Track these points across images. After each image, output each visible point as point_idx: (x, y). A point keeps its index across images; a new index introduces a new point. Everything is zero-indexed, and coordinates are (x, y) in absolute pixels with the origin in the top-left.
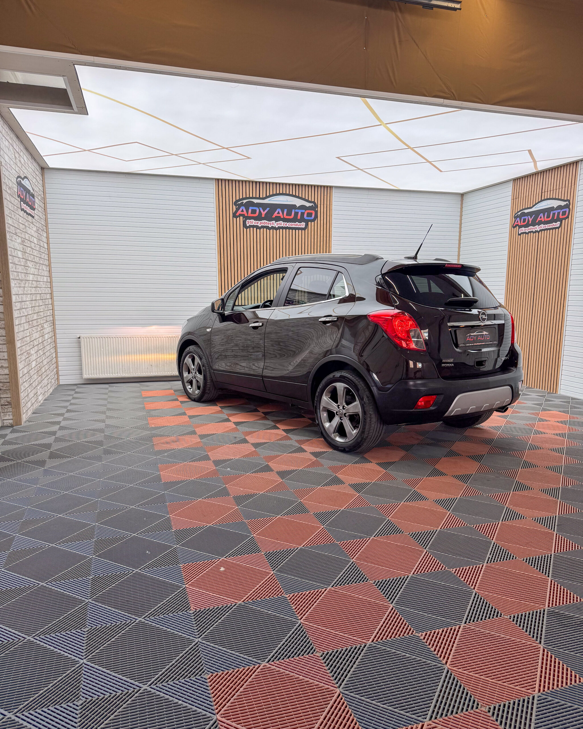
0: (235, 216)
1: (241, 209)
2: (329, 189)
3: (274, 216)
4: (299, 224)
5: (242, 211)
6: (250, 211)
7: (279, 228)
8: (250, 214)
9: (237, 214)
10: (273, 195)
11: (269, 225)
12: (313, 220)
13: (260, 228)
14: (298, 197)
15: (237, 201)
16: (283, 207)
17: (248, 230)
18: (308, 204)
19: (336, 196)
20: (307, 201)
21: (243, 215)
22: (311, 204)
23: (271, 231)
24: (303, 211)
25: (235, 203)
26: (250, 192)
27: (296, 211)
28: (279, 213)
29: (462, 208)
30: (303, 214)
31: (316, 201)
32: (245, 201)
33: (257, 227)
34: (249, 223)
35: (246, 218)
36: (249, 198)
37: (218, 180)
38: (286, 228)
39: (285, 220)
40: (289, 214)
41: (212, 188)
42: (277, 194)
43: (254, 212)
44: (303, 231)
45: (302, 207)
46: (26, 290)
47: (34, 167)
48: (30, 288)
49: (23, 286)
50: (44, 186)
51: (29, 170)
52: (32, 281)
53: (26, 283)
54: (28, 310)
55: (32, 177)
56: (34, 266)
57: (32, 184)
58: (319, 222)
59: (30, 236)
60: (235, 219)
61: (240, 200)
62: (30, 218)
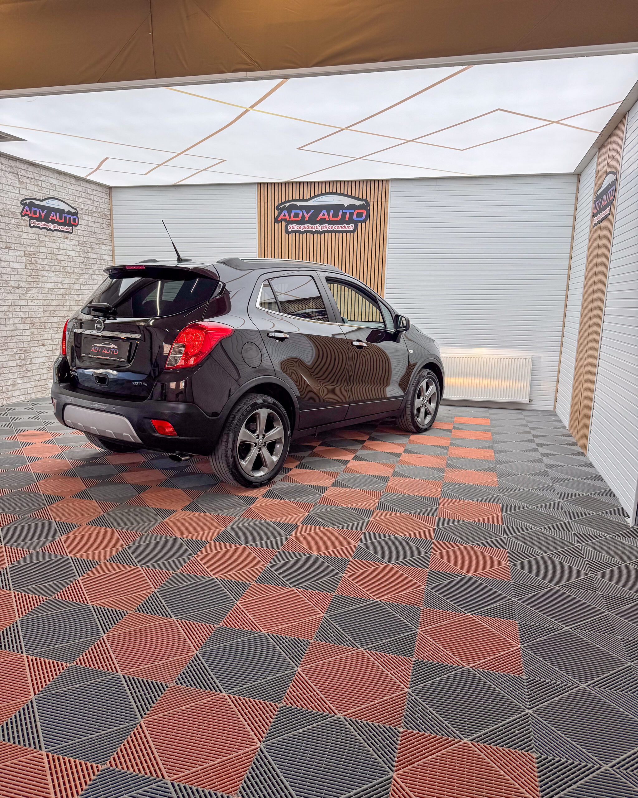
0: (276, 221)
1: (283, 214)
2: (384, 182)
3: (318, 219)
4: (347, 226)
5: (285, 215)
6: (292, 214)
7: (324, 232)
8: (292, 219)
9: (279, 219)
10: (319, 195)
11: (313, 229)
12: (365, 221)
13: (302, 233)
14: (347, 196)
15: (279, 205)
16: (328, 208)
17: (290, 235)
18: (358, 203)
19: (393, 191)
20: (358, 199)
22: (361, 203)
23: (315, 235)
24: (353, 211)
25: (277, 208)
26: (293, 194)
27: (344, 211)
28: (324, 215)
29: (577, 192)
30: (351, 214)
31: (368, 199)
32: (287, 205)
33: (300, 232)
35: (289, 222)
36: (293, 201)
37: (260, 184)
38: (332, 232)
39: (330, 223)
40: (335, 215)
41: (254, 193)
42: (322, 194)
43: (296, 215)
44: (352, 234)
45: (351, 207)
46: (28, 296)
47: (83, 188)
48: (45, 295)
49: (22, 292)
50: (110, 204)
51: (65, 192)
52: (53, 289)
53: (30, 290)
54: (33, 313)
55: (75, 197)
56: (61, 275)
57: (72, 203)
58: (371, 222)
59: (55, 249)
60: (276, 225)
61: (282, 203)
62: (59, 233)
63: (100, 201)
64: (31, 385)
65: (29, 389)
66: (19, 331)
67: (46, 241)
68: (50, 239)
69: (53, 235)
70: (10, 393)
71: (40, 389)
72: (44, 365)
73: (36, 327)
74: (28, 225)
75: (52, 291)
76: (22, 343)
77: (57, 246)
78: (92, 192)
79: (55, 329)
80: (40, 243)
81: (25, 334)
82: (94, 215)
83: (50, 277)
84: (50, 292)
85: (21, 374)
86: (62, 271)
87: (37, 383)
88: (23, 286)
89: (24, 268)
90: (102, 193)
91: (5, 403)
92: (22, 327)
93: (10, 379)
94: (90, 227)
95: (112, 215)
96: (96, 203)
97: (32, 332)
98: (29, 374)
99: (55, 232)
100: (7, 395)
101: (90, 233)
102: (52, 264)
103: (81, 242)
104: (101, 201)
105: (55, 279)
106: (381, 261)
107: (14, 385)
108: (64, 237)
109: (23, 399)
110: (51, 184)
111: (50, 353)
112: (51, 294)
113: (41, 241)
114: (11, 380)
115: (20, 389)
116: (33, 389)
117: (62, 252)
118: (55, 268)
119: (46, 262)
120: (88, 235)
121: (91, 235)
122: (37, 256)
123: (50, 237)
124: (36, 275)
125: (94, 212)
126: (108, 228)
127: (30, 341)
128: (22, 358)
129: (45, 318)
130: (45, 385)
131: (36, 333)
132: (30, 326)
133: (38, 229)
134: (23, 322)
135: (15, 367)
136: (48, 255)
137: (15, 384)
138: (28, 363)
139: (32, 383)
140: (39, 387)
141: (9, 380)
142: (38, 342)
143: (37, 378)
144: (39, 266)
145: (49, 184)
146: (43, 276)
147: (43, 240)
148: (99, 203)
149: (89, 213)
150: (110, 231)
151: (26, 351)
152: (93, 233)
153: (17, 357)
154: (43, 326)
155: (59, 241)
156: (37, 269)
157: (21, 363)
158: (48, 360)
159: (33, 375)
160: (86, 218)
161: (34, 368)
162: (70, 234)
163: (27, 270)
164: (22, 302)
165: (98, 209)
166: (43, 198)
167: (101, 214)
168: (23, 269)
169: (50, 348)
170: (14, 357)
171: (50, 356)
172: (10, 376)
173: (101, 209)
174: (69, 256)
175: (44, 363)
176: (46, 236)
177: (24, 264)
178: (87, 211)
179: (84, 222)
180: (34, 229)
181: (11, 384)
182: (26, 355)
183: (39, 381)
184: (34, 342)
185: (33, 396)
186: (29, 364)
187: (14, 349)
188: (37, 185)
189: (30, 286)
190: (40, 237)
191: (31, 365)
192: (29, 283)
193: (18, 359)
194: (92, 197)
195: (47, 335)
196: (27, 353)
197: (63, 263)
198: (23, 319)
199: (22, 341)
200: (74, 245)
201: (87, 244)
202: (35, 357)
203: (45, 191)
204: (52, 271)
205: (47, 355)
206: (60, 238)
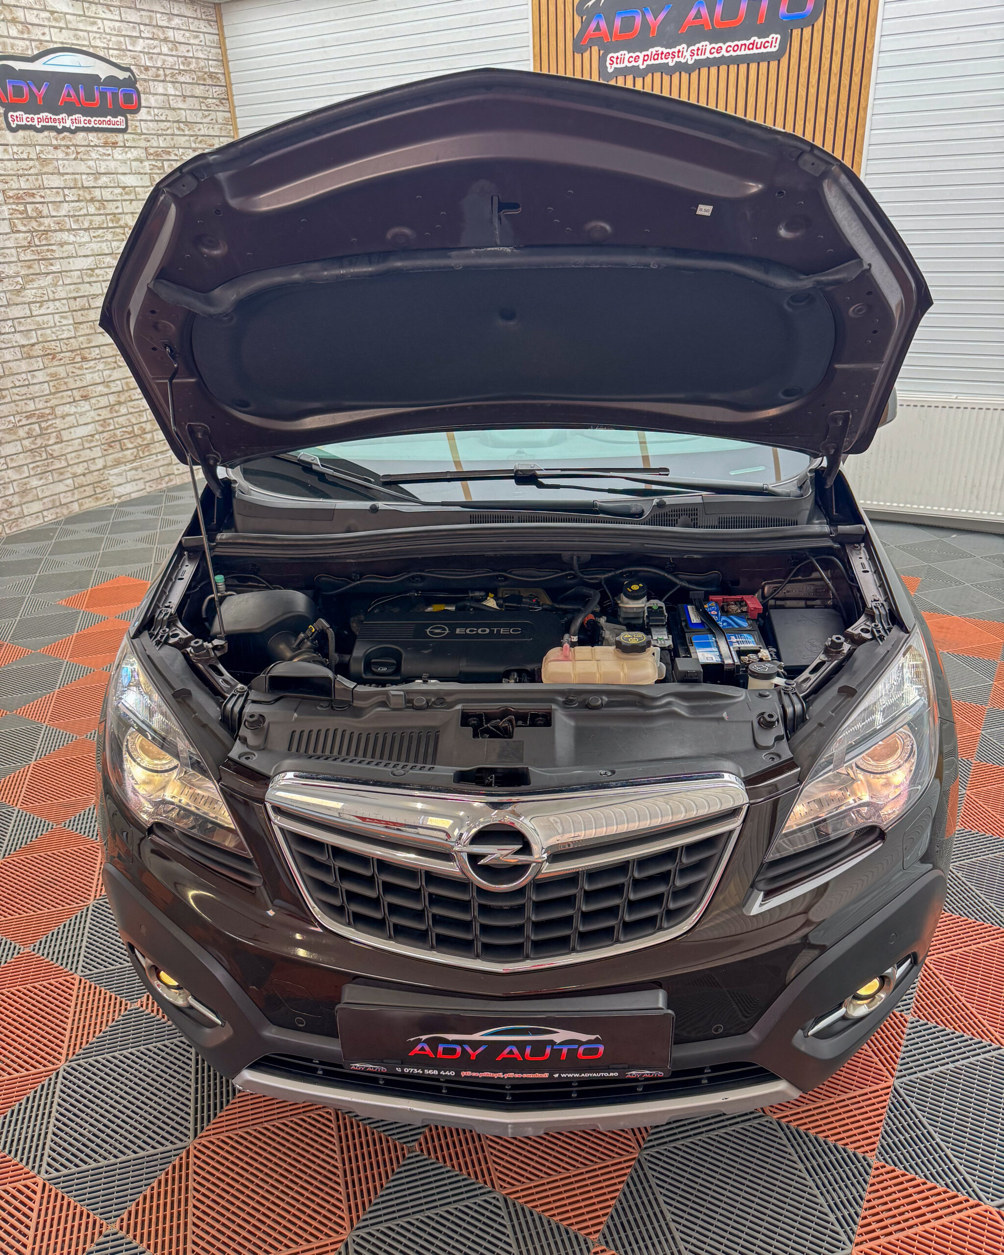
23: (676, 77)
44: (774, 64)
46: (29, 294)
47: (143, 13)
48: (72, 287)
49: (10, 288)
50: (222, 45)
51: (95, 29)
52: (92, 270)
53: (32, 281)
54: (49, 331)
55: (122, 39)
56: (109, 236)
57: (118, 57)
58: (829, 23)
59: (84, 177)
60: (578, 56)
62: (92, 136)
63: (192, 41)
64: (67, 486)
65: (62, 495)
66: (16, 376)
67: (57, 160)
68: (67, 154)
69: (74, 142)
70: (16, 510)
71: (89, 491)
72: (92, 441)
73: (62, 362)
74: (4, 125)
75: (92, 276)
76: (31, 403)
77: (89, 167)
78: (170, 20)
79: (109, 360)
80: (42, 165)
81: (35, 381)
82: (181, 79)
83: (81, 245)
84: (87, 279)
85: (38, 466)
86: (110, 225)
87: (81, 480)
88: (11, 273)
89: (9, 231)
90: (196, 22)
91: (8, 531)
92: (24, 366)
93: (12, 482)
94: (174, 109)
95: (229, 73)
96: (182, 50)
97: (51, 375)
98: (57, 465)
99: (82, 135)
100: (9, 516)
101: (175, 125)
102: (82, 213)
103: (151, 151)
104: (196, 41)
105: (95, 247)
106: (850, 137)
107: (24, 492)
108: (106, 145)
109: (50, 517)
110: (52, 13)
111: (105, 414)
112: (89, 283)
113: (44, 162)
114: (15, 484)
115: (39, 499)
116: (73, 494)
117: (104, 180)
118: (91, 222)
119: (65, 209)
120: (169, 132)
121: (179, 129)
122: (39, 199)
123: (68, 147)
124: (44, 242)
125: (180, 71)
126: (221, 108)
127: (51, 394)
128: (34, 434)
129: (81, 339)
130: (100, 482)
131: (63, 375)
132: (46, 361)
133: (32, 133)
134: (25, 356)
135: (21, 456)
136: (66, 191)
137: (26, 489)
138: (51, 442)
139: (70, 481)
140: (86, 488)
141: (9, 483)
142: (69, 393)
143: (80, 469)
144: (46, 221)
145: (48, 15)
146: (62, 245)
147: (50, 156)
148: (190, 47)
149: (165, 75)
150: (228, 115)
151: (42, 417)
152: (182, 125)
153: (22, 433)
154: (78, 359)
155: (94, 155)
156: (42, 228)
157: (35, 444)
158: (100, 429)
159: (69, 465)
160: (161, 90)
161: (70, 449)
162: (120, 135)
163: (17, 235)
164: (15, 312)
165: (189, 64)
166: (36, 52)
167: (200, 74)
168: (6, 234)
169: (104, 401)
170: (15, 434)
171: (104, 420)
172: (12, 475)
173: (197, 63)
174: (124, 188)
175: (92, 436)
176: (56, 148)
177: (7, 222)
178: (161, 72)
179: (156, 101)
180: (21, 133)
181: (17, 490)
182: (43, 425)
183: (84, 475)
184: (60, 394)
185: (75, 507)
186: (56, 443)
187: (12, 418)
188: (14, 21)
189: (31, 271)
190: (42, 152)
191: (59, 446)
192: (28, 263)
193: (25, 435)
194: (170, 34)
195: (91, 375)
196: (46, 421)
197: (111, 207)
198: (25, 349)
199: (29, 396)
200: (135, 160)
201: (169, 153)
202: (67, 426)
203: (36, 33)
204: (85, 230)
205: (97, 418)
206: (96, 146)
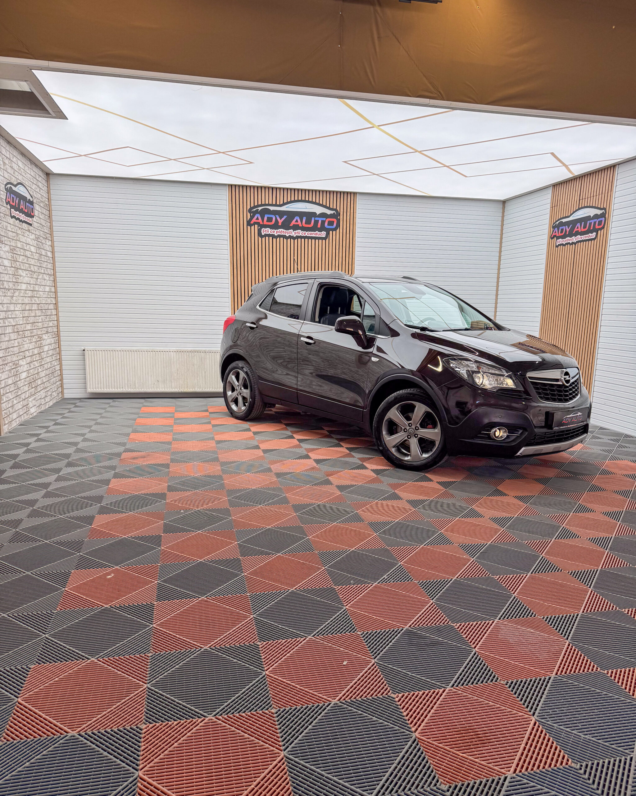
0: (249, 224)
1: (256, 217)
2: (352, 195)
3: (291, 225)
4: (319, 233)
5: (257, 219)
6: (266, 219)
7: (298, 237)
8: (265, 222)
9: (252, 222)
10: (291, 202)
11: (287, 234)
12: (335, 229)
13: (276, 237)
14: (319, 204)
15: (251, 208)
16: (301, 214)
17: (264, 239)
18: (329, 212)
19: (360, 204)
20: (329, 208)
21: (258, 224)
22: (332, 212)
24: (324, 219)
25: (250, 211)
26: (266, 198)
27: (316, 219)
28: (297, 221)
30: (323, 222)
31: (338, 209)
32: (260, 208)
33: (273, 236)
34: (265, 231)
35: (262, 226)
36: (265, 205)
37: (231, 185)
38: (305, 238)
39: (303, 229)
40: (308, 222)
41: (225, 194)
42: (295, 201)
43: (270, 220)
44: (324, 241)
45: (323, 215)
46: (14, 299)
48: (22, 298)
49: (11, 295)
50: (49, 192)
51: (26, 176)
52: (26, 291)
53: (15, 292)
55: (32, 183)
56: (29, 275)
57: (30, 191)
58: (341, 232)
59: (25, 244)
60: (249, 227)
61: (255, 207)
62: (26, 225)
64: (21, 405)
66: (12, 341)
68: (21, 232)
69: (23, 227)
72: (26, 381)
73: (20, 336)
74: (10, 215)
76: (14, 356)
77: (25, 240)
78: (39, 178)
80: (17, 236)
81: (15, 345)
83: (23, 277)
84: (25, 295)
85: (15, 392)
87: (24, 403)
88: (11, 287)
90: (43, 180)
92: (13, 336)
94: (40, 218)
95: (51, 205)
97: (18, 343)
98: (19, 393)
99: (24, 224)
102: (24, 262)
103: (37, 236)
105: (26, 279)
106: (350, 267)
107: (13, 406)
110: (19, 167)
115: (16, 411)
116: (22, 410)
117: (28, 247)
118: (26, 266)
119: (21, 259)
120: (39, 229)
122: (16, 252)
124: (17, 274)
125: (41, 201)
127: (18, 353)
128: (15, 374)
130: (28, 405)
131: (21, 343)
132: (17, 335)
133: (16, 220)
134: (13, 331)
135: (12, 385)
136: (21, 250)
138: (18, 379)
140: (25, 408)
142: (22, 353)
143: (23, 397)
144: (18, 263)
146: (20, 276)
147: (18, 232)
148: (43, 191)
149: (38, 202)
150: (51, 224)
152: (42, 226)
153: (12, 372)
154: (23, 336)
155: (26, 235)
156: (17, 267)
157: (15, 380)
158: (28, 375)
160: (38, 209)
161: (22, 384)
162: (31, 226)
164: (12, 307)
166: (16, 183)
167: (44, 204)
168: (10, 267)
169: (28, 360)
173: (44, 199)
174: (31, 252)
175: (26, 378)
176: (19, 228)
177: (10, 261)
179: (38, 213)
180: (13, 219)
183: (24, 400)
185: (23, 418)
187: (10, 364)
188: (12, 168)
189: (15, 288)
191: (20, 382)
192: (14, 283)
194: (39, 183)
195: (26, 345)
196: (17, 367)
197: (29, 261)
198: (13, 327)
199: (14, 353)
200: (34, 240)
201: (39, 238)
202: (21, 371)
203: (16, 175)
204: (24, 270)
205: (27, 369)
206: (27, 230)
